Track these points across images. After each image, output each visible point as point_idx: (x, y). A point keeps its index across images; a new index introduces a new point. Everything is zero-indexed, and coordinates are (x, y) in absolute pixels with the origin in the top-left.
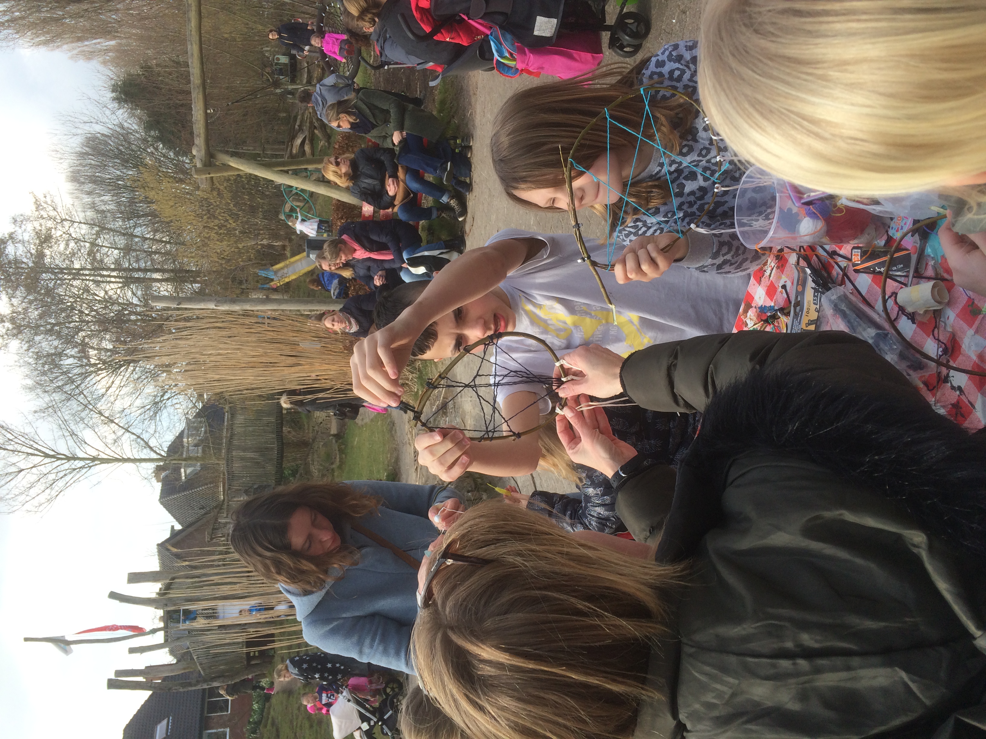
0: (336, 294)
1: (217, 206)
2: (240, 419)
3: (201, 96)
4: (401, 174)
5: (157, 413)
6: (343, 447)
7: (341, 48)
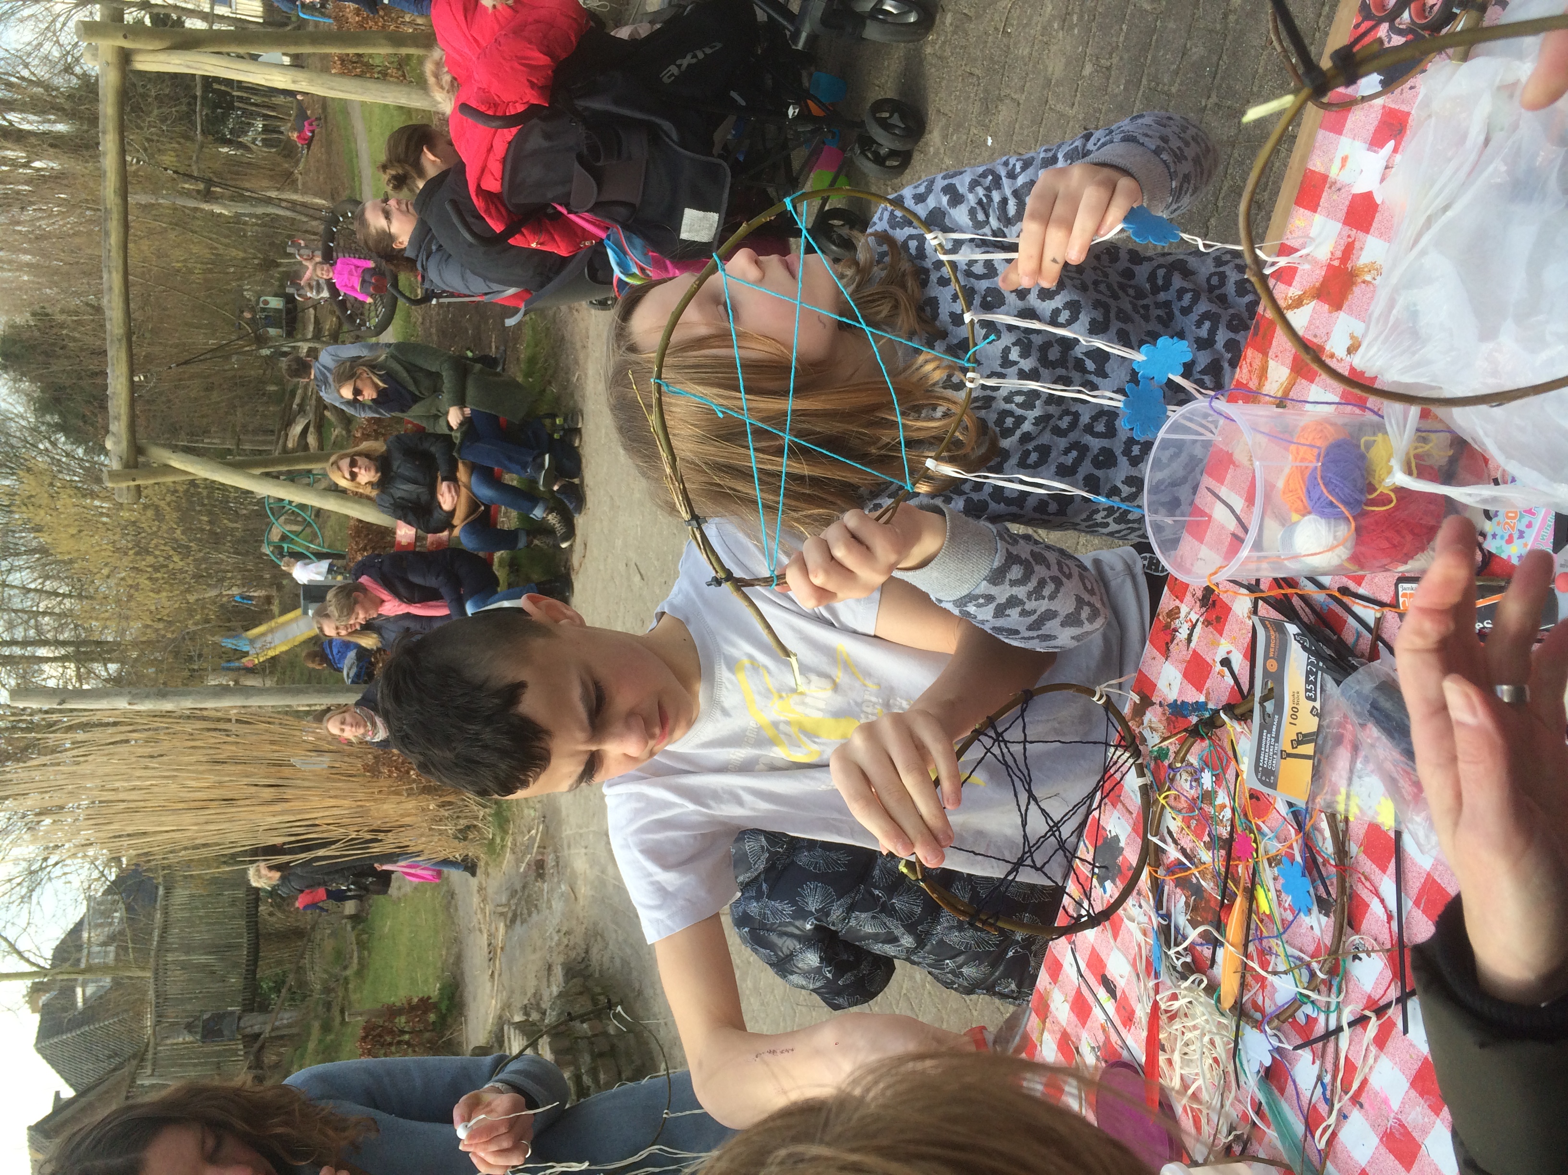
0: (352, 675)
1: (155, 533)
2: (181, 895)
3: (123, 355)
4: (462, 474)
5: (33, 890)
6: (365, 937)
7: (364, 282)
